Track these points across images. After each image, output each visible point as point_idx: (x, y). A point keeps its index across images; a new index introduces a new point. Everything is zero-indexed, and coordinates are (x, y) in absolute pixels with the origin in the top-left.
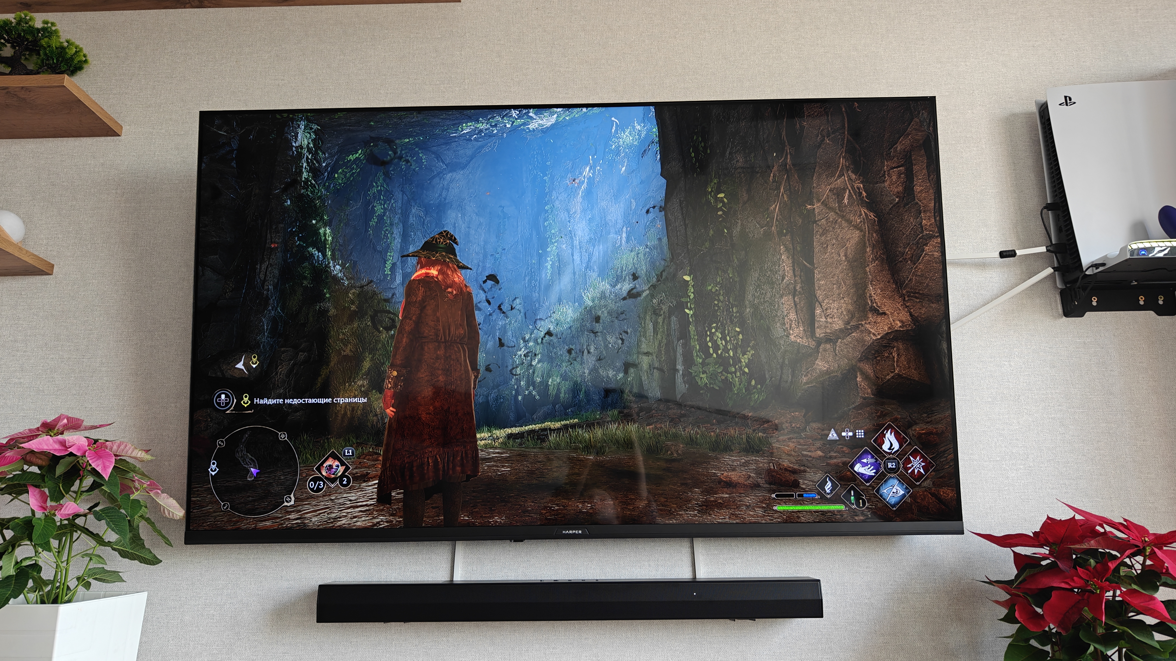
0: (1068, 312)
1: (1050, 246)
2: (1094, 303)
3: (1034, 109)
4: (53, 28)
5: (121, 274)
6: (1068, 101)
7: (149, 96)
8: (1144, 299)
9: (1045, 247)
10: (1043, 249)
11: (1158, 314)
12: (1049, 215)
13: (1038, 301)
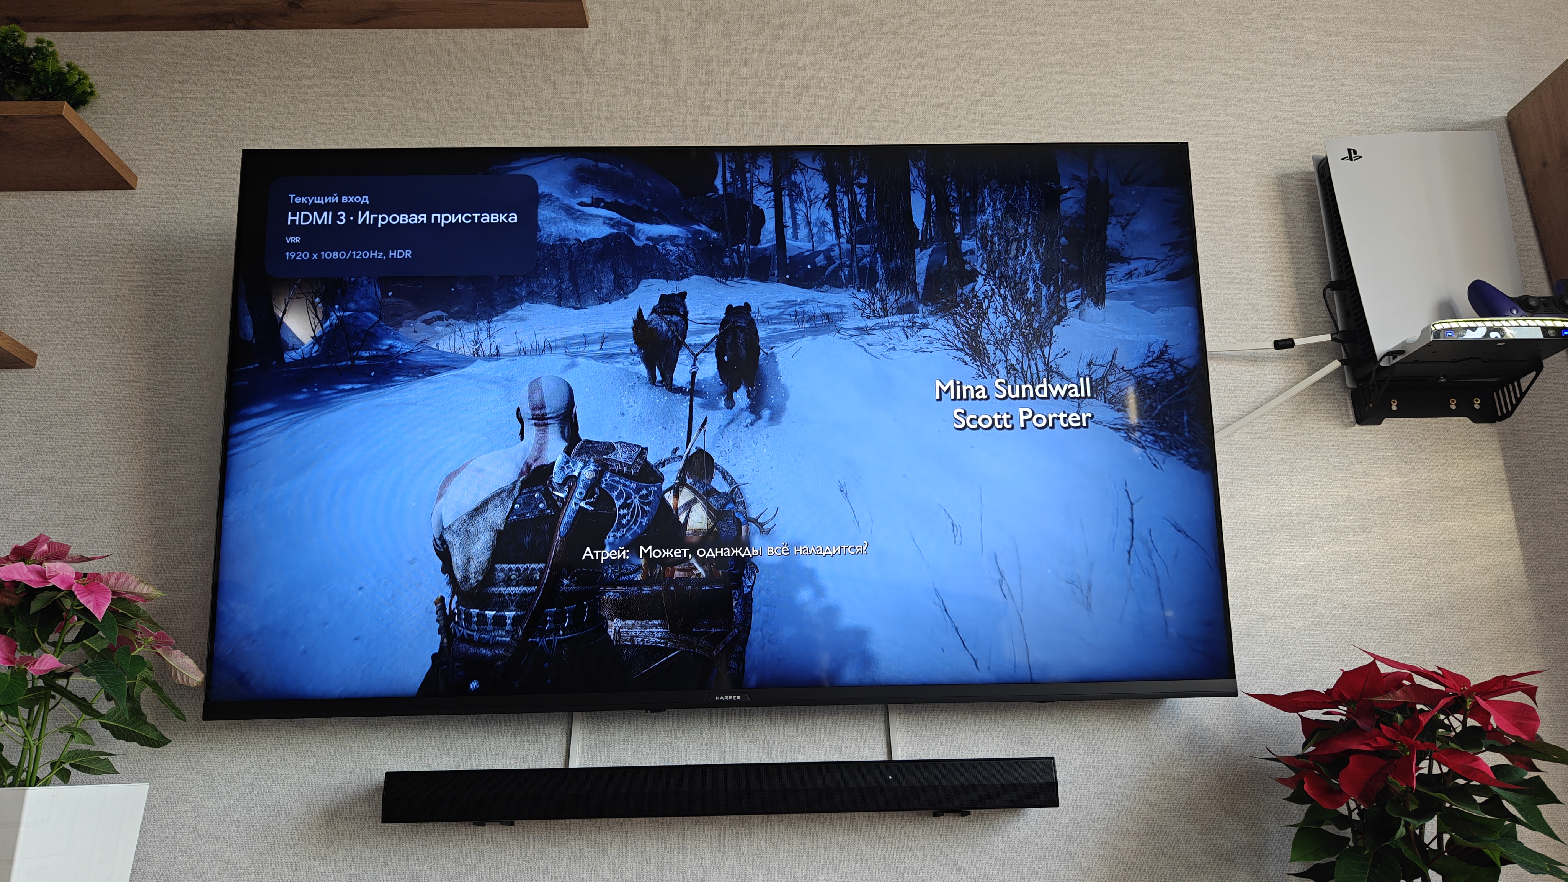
0: (1361, 419)
1: (1336, 333)
2: (1394, 408)
3: (1311, 167)
4: (50, 49)
5: (128, 367)
6: (1352, 154)
7: (175, 139)
8: (1455, 402)
9: (1329, 335)
10: (1327, 337)
11: (1475, 421)
12: (1333, 296)
13: (1324, 405)
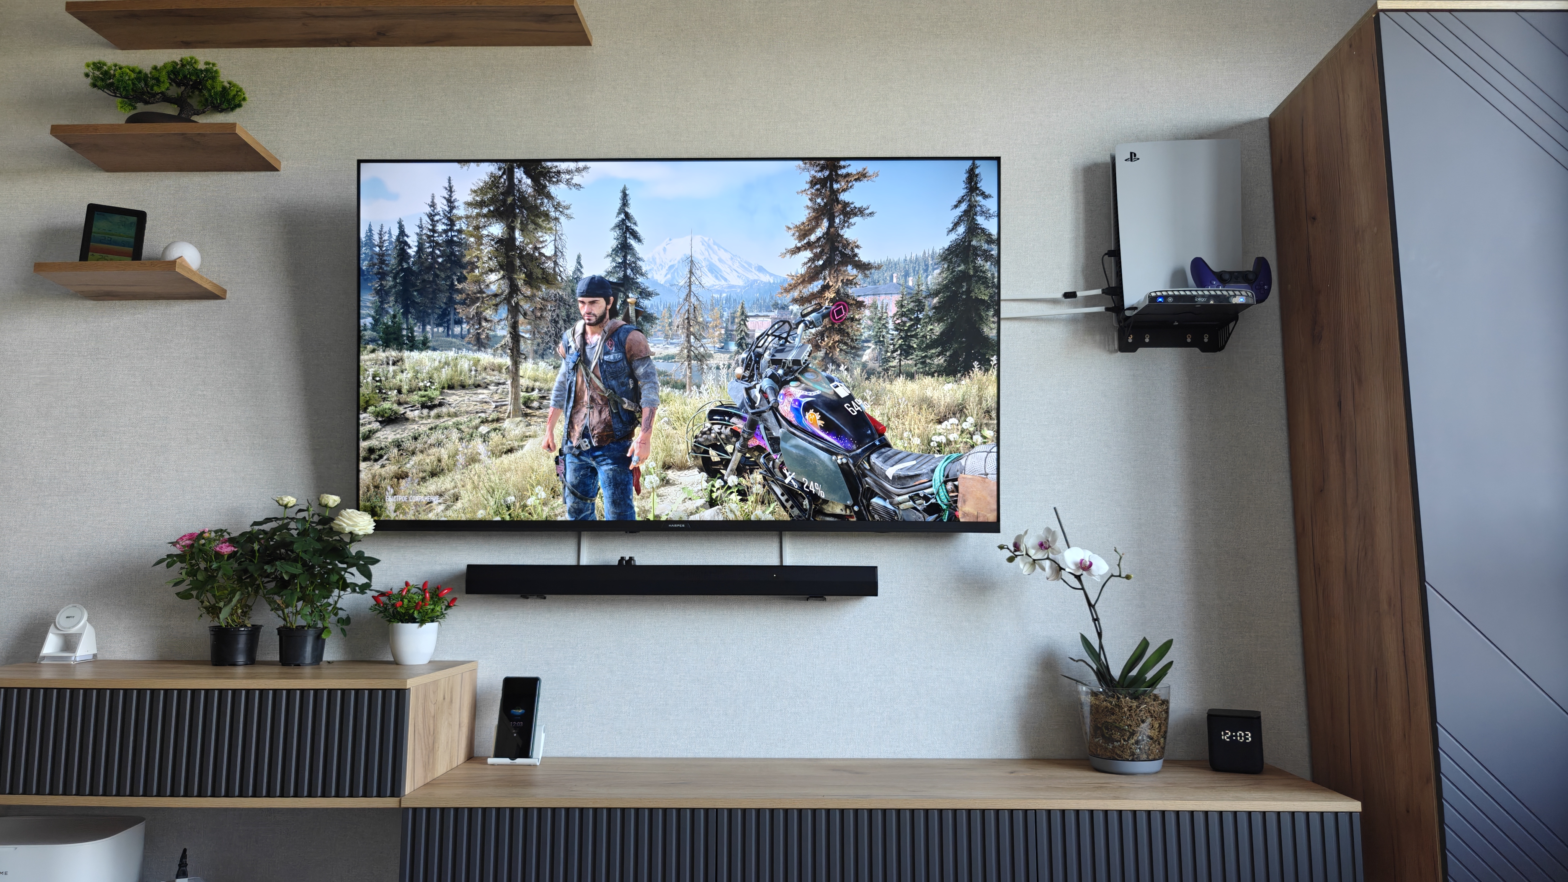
0: (1125, 347)
1: (1104, 289)
2: (1147, 341)
3: (1107, 161)
4: (215, 69)
5: (287, 300)
6: (1133, 157)
7: (304, 133)
8: (1189, 338)
9: (1100, 290)
11: (1203, 351)
12: (1110, 261)
13: (1098, 337)
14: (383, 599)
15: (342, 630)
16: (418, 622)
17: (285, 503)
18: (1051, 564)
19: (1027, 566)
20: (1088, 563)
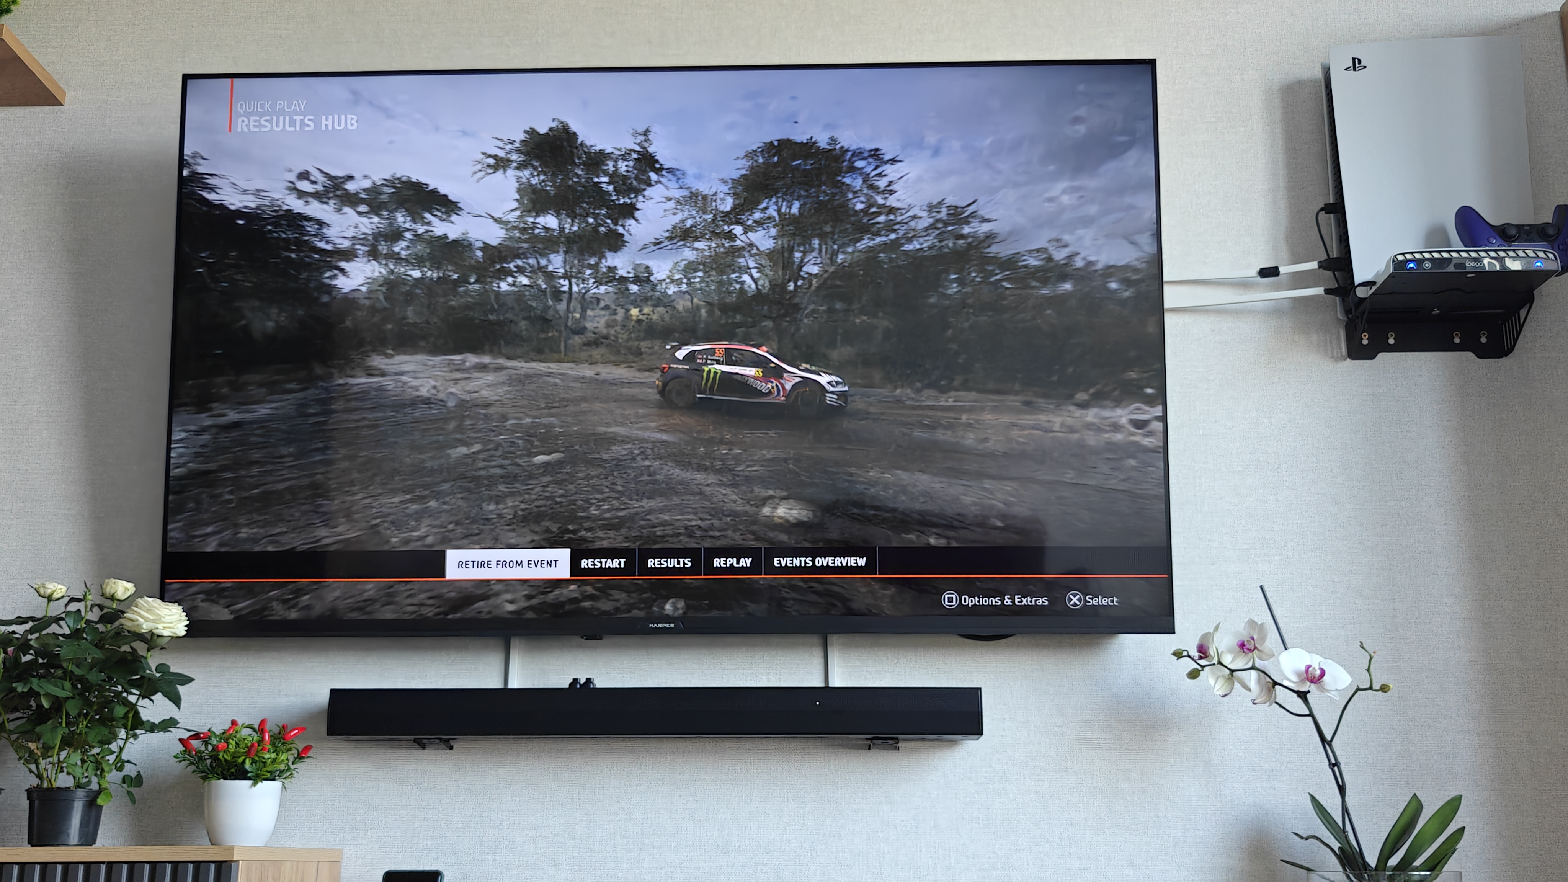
0: (1355, 353)
1: (1323, 262)
2: (1391, 341)
3: (1320, 73)
5: (66, 293)
6: (1356, 64)
7: (102, 51)
8: (1458, 336)
9: (1319, 262)
11: (1479, 357)
12: (1328, 221)
13: (1314, 338)
14: (195, 743)
15: (129, 793)
16: (249, 779)
17: (49, 591)
18: (1259, 676)
19: (1221, 682)
20: (1318, 672)
